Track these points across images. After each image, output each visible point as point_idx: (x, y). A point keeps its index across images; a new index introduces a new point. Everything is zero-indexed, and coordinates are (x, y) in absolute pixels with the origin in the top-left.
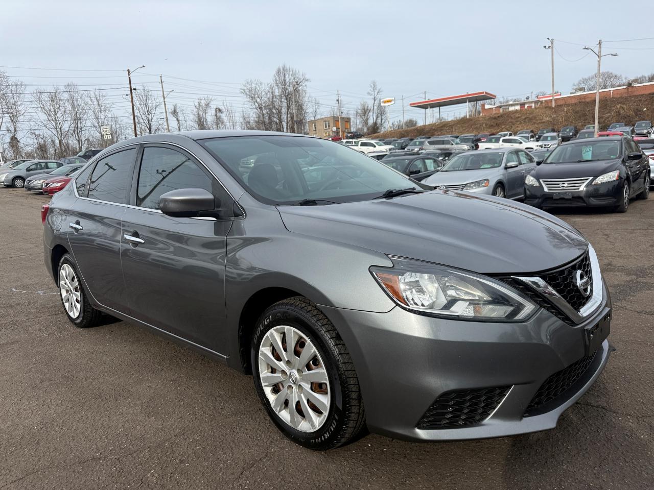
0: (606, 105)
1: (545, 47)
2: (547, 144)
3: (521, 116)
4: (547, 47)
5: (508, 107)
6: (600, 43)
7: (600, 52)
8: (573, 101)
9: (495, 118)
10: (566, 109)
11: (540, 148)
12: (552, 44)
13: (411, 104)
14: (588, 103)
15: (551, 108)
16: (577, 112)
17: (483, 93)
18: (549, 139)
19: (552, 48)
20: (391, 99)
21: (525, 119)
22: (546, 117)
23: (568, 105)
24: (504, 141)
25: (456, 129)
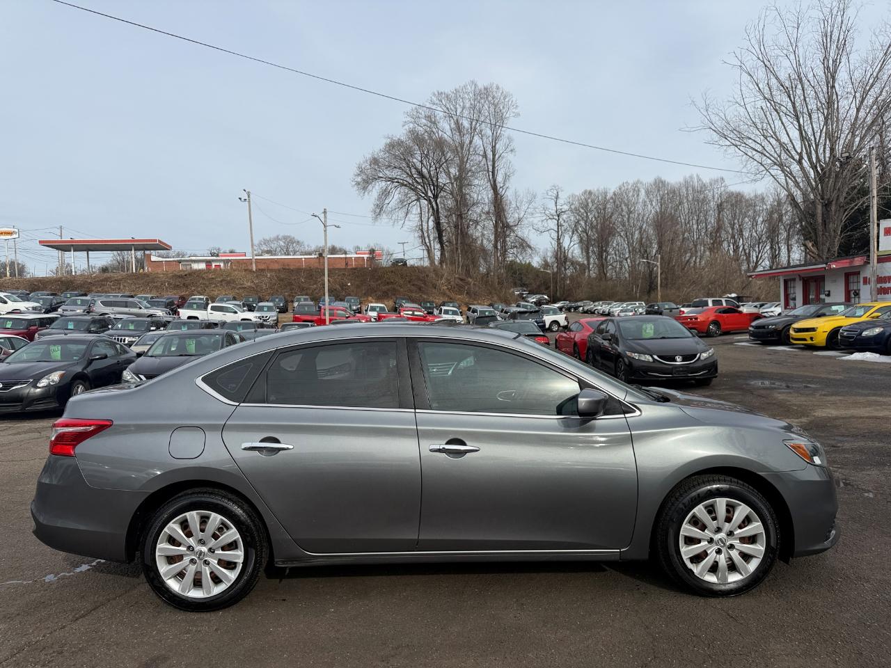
0: (311, 276)
1: (240, 199)
2: (265, 315)
3: (216, 278)
4: (243, 200)
5: (190, 263)
6: (325, 212)
7: (325, 221)
8: (276, 266)
9: (181, 277)
10: (269, 275)
11: (259, 320)
12: (249, 197)
13: (40, 242)
14: (293, 271)
15: (251, 271)
16: (282, 280)
17: (155, 241)
18: (266, 309)
19: (249, 202)
20: (11, 230)
21: (221, 281)
22: (247, 281)
23: (271, 270)
24: (214, 308)
25: (125, 286)
